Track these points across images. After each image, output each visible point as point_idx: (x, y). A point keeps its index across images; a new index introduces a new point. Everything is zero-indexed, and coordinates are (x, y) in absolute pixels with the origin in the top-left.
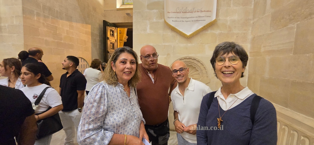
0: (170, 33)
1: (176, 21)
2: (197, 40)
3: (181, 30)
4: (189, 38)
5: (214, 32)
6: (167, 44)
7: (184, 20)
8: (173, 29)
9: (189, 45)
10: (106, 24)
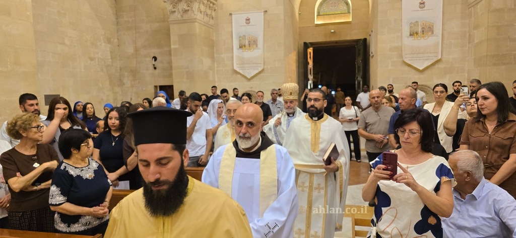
0: (406, 68)
1: (412, 60)
2: (428, 72)
3: (415, 66)
4: (422, 71)
5: (440, 66)
6: (405, 76)
7: (418, 58)
8: (409, 66)
9: (422, 76)
10: (306, 46)
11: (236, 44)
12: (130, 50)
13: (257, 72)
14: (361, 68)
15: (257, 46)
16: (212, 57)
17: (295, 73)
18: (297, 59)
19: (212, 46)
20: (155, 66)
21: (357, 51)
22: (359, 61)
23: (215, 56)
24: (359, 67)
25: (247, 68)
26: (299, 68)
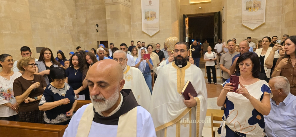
0: (244, 29)
1: (247, 24)
2: (257, 31)
3: (249, 27)
4: (253, 31)
5: (264, 27)
6: (243, 33)
7: (250, 23)
8: (246, 27)
9: (253, 33)
10: (184, 16)
11: (143, 17)
12: (83, 21)
13: (156, 32)
14: (217, 29)
15: (156, 17)
16: (130, 24)
17: (178, 32)
18: (179, 24)
19: (130, 18)
20: (97, 30)
21: (214, 19)
22: (216, 25)
23: (132, 23)
24: (216, 29)
25: (150, 30)
26: (180, 29)
